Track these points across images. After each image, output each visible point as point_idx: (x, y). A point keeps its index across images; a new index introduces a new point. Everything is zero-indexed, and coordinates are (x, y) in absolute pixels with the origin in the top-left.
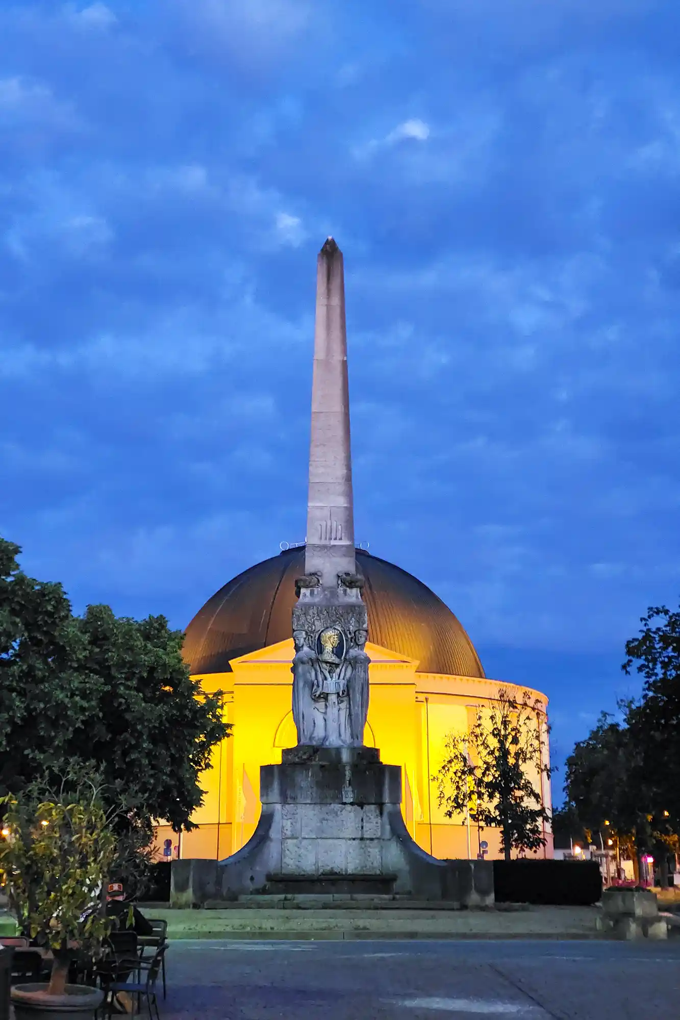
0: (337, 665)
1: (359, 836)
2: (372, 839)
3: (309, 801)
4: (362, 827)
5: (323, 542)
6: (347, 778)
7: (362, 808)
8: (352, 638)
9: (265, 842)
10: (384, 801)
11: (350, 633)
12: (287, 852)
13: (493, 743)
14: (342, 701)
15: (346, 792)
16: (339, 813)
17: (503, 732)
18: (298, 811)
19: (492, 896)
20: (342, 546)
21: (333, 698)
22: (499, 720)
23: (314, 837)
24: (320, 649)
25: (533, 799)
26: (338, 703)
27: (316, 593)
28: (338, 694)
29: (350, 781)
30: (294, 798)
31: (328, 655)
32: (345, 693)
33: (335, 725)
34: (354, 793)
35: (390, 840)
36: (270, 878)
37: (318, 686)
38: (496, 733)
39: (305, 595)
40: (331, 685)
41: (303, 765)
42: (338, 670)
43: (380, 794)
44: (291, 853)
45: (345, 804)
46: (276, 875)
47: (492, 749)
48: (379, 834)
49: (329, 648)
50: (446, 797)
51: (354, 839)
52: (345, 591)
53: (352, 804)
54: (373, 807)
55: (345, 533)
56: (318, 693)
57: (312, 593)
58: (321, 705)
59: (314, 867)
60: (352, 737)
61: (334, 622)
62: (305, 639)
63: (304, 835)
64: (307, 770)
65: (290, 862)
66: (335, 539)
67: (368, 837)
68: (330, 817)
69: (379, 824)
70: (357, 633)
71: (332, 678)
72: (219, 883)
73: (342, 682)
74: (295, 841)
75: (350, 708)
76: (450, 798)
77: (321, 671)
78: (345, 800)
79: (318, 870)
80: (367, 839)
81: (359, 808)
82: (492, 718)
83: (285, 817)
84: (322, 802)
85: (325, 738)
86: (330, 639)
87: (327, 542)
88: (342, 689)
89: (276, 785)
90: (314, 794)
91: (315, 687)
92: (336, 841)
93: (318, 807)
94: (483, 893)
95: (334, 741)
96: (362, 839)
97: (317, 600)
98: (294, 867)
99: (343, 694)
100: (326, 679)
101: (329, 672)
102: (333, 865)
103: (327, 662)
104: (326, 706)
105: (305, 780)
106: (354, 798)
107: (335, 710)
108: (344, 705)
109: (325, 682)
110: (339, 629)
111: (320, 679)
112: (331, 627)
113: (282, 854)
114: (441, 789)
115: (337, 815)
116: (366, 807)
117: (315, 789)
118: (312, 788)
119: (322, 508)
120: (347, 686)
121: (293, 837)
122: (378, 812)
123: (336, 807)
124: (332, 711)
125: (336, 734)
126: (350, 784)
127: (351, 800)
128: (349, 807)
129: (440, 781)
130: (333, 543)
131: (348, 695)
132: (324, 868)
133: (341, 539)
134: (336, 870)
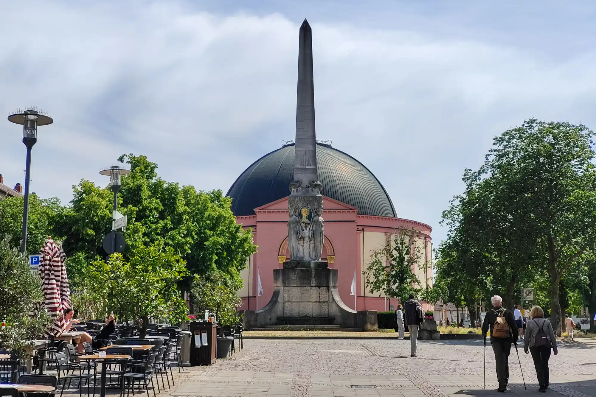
0: (309, 224)
1: (318, 301)
2: (324, 302)
3: (296, 286)
4: (320, 297)
5: (302, 167)
6: (313, 275)
7: (320, 288)
8: (315, 212)
9: (276, 303)
10: (329, 285)
11: (315, 209)
12: (286, 308)
13: (396, 254)
14: (311, 240)
15: (313, 281)
16: (309, 290)
17: (401, 248)
18: (291, 290)
19: (377, 325)
20: (311, 168)
21: (307, 239)
22: (399, 242)
23: (298, 301)
24: (301, 216)
25: (416, 283)
26: (309, 241)
27: (299, 190)
28: (309, 237)
29: (314, 276)
30: (289, 284)
31: (305, 219)
32: (312, 237)
33: (308, 251)
34: (316, 282)
35: (332, 302)
36: (278, 318)
37: (300, 234)
38: (397, 249)
39: (294, 192)
40: (306, 233)
41: (293, 269)
42: (309, 226)
43: (328, 282)
44: (288, 308)
45: (312, 286)
46: (281, 317)
47: (395, 257)
48: (327, 300)
49: (305, 216)
50: (370, 283)
51: (316, 302)
52: (312, 190)
53: (315, 286)
54: (325, 288)
55: (312, 162)
56: (300, 237)
57: (297, 191)
58: (301, 242)
59: (298, 314)
60: (315, 256)
61: (307, 204)
62: (294, 212)
63: (293, 300)
64: (295, 271)
65: (288, 312)
66: (308, 165)
67: (322, 301)
68: (305, 292)
69: (327, 295)
70: (318, 209)
71: (306, 230)
72: (256, 320)
73: (311, 232)
74: (289, 303)
75: (314, 243)
76: (372, 283)
77: (301, 227)
78: (312, 285)
79: (299, 315)
80: (322, 302)
81: (318, 288)
82: (395, 241)
83: (285, 292)
84: (302, 285)
85: (303, 257)
86: (305, 212)
87: (304, 167)
88: (311, 235)
89: (281, 278)
90: (298, 282)
91: (299, 234)
92: (308, 303)
93: (299, 288)
94: (373, 324)
95: (307, 258)
96: (320, 302)
97: (299, 194)
98: (289, 314)
99: (311, 237)
100: (303, 230)
101: (305, 227)
102: (306, 313)
103: (304, 223)
104: (304, 243)
105: (294, 276)
106: (316, 284)
107: (308, 244)
108: (312, 242)
109: (303, 231)
110: (310, 207)
111: (301, 230)
112: (306, 206)
113: (283, 308)
114: (368, 278)
115: (308, 292)
116: (322, 288)
117: (298, 280)
118: (297, 279)
119: (301, 151)
120: (313, 233)
121: (289, 301)
122: (327, 290)
123: (309, 288)
124: (306, 245)
125: (308, 255)
126: (314, 278)
127: (315, 285)
128: (314, 288)
129: (367, 274)
130: (307, 167)
131: (314, 237)
132: (303, 314)
133: (310, 165)
134: (307, 315)
